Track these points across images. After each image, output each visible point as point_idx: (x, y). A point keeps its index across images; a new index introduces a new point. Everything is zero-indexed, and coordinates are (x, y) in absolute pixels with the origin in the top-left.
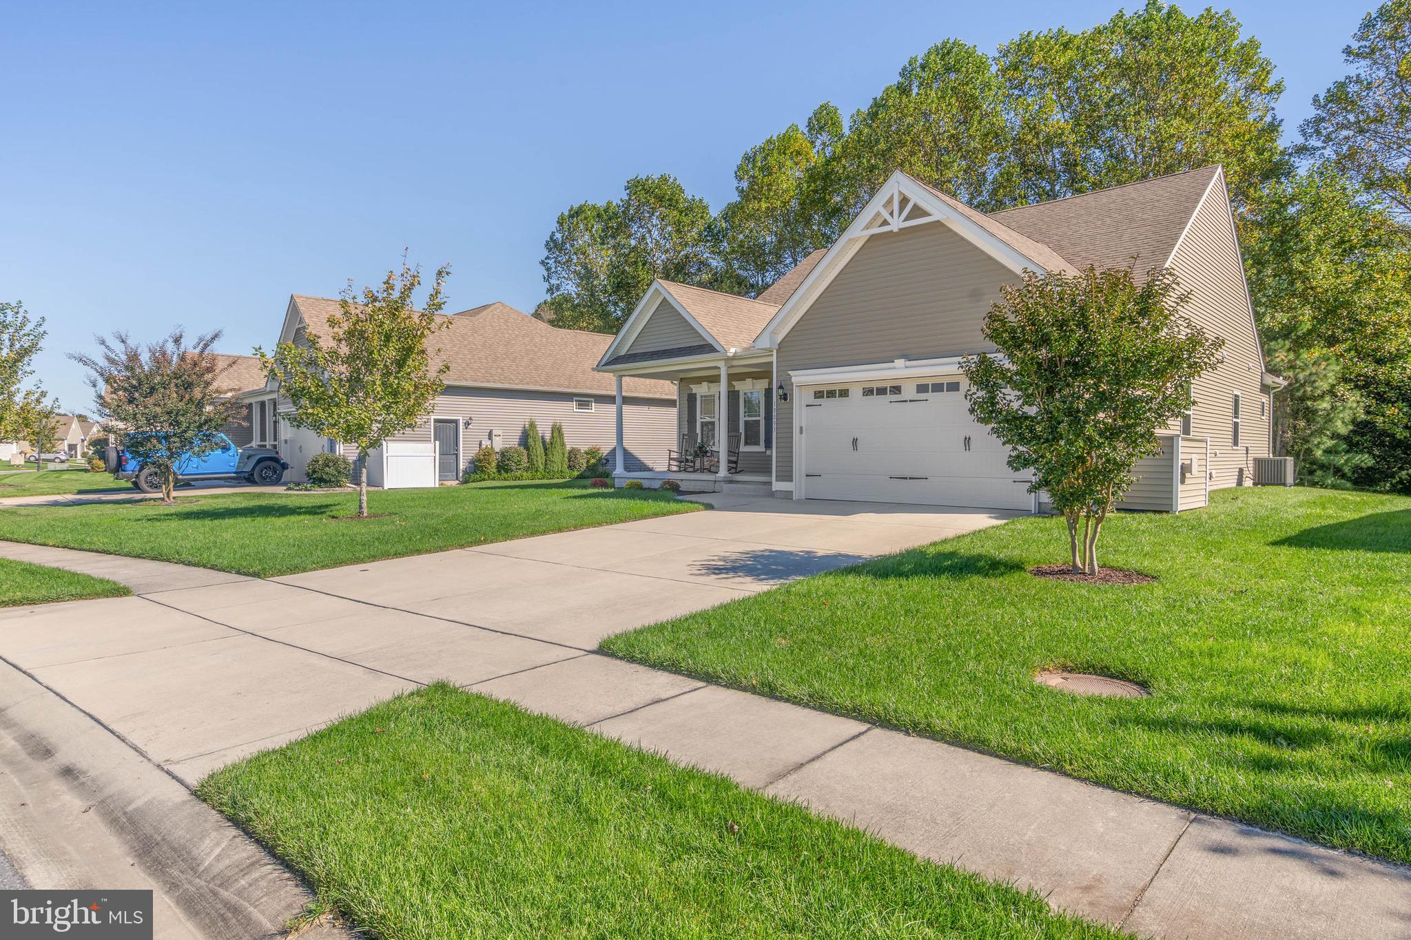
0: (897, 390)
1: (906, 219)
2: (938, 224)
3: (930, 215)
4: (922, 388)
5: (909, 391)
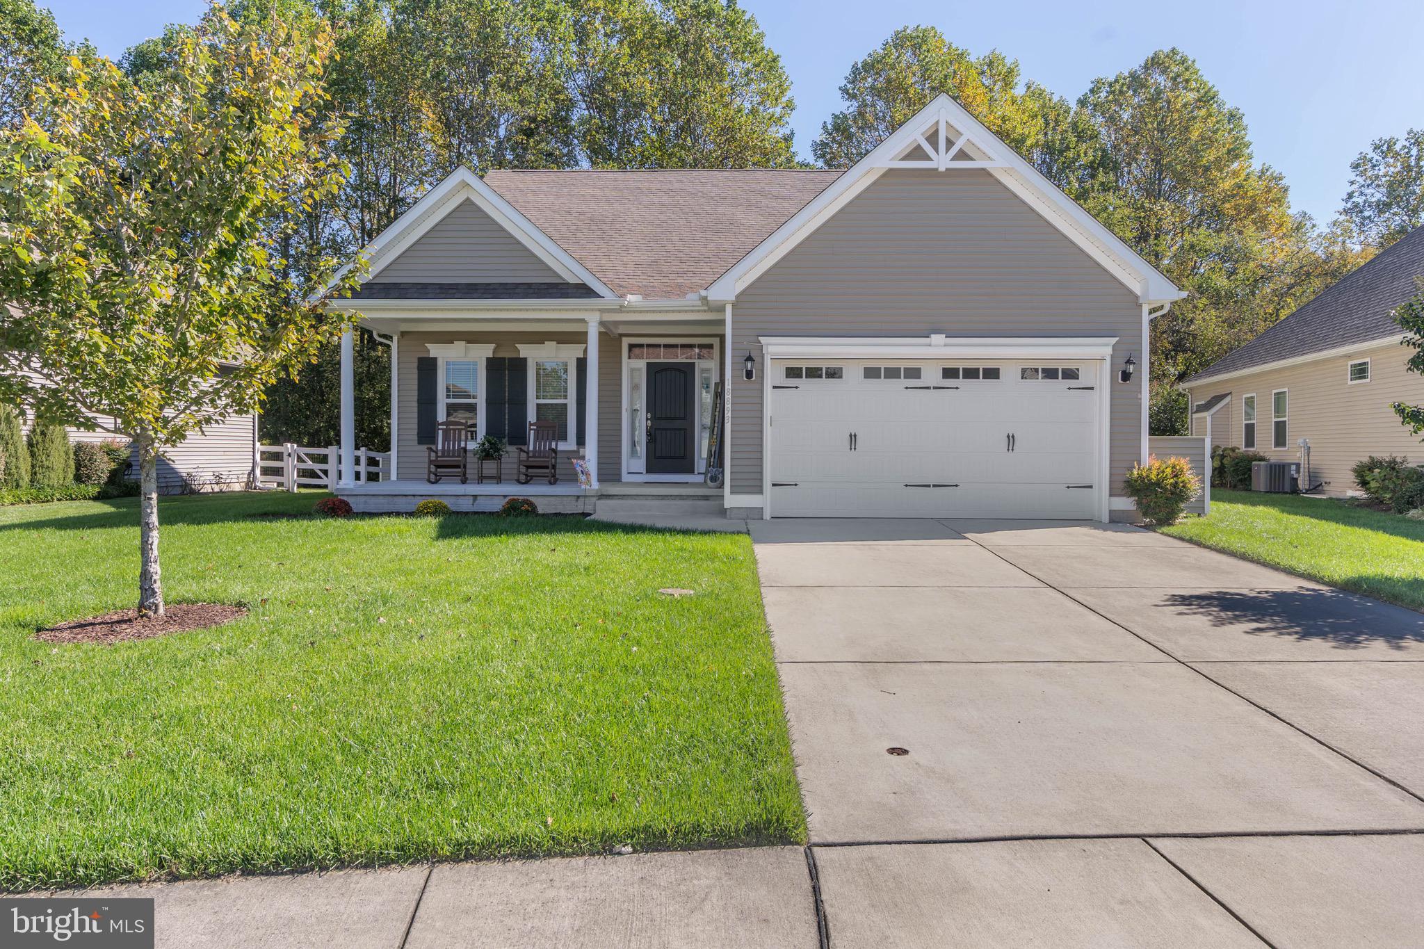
0: (914, 373)
1: (954, 159)
2: (984, 173)
3: (971, 159)
4: (950, 373)
5: (932, 375)
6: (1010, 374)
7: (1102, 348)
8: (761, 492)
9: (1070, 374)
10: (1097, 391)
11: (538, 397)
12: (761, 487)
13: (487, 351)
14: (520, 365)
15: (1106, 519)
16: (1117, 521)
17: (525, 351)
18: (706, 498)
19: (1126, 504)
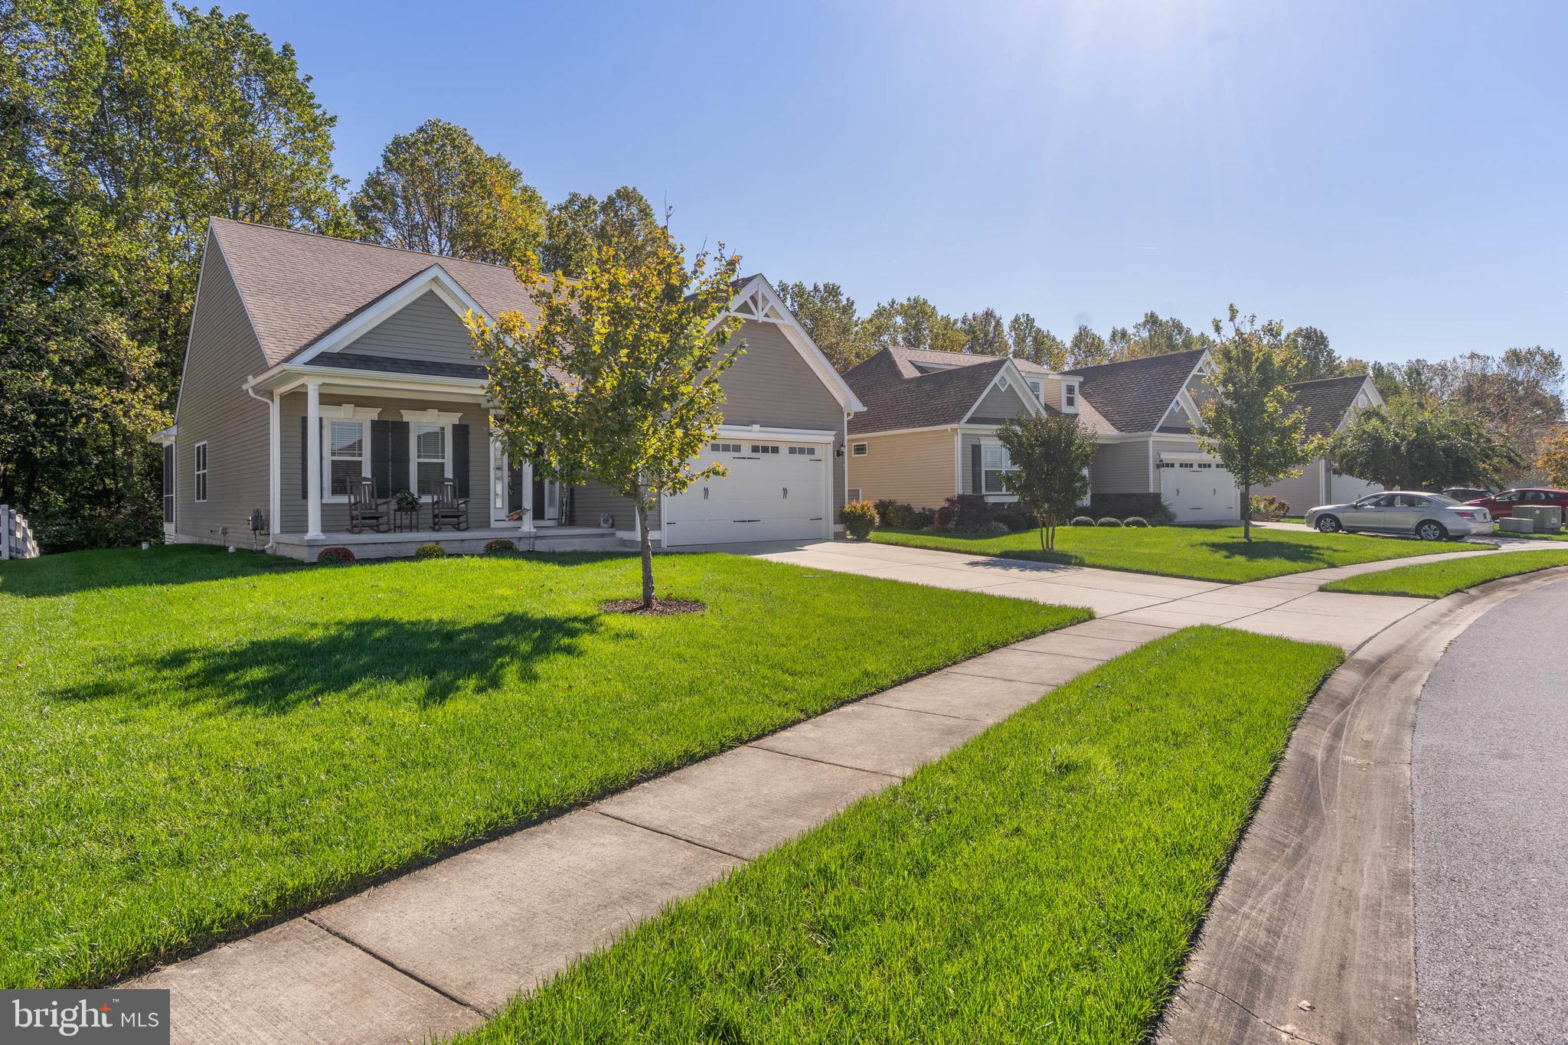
6: (784, 450)
7: (829, 437)
8: (660, 529)
9: (811, 451)
10: (823, 462)
11: (419, 457)
12: (660, 526)
13: (373, 414)
14: (403, 428)
15: (832, 536)
16: (839, 538)
17: (407, 416)
18: (602, 535)
19: (840, 528)
